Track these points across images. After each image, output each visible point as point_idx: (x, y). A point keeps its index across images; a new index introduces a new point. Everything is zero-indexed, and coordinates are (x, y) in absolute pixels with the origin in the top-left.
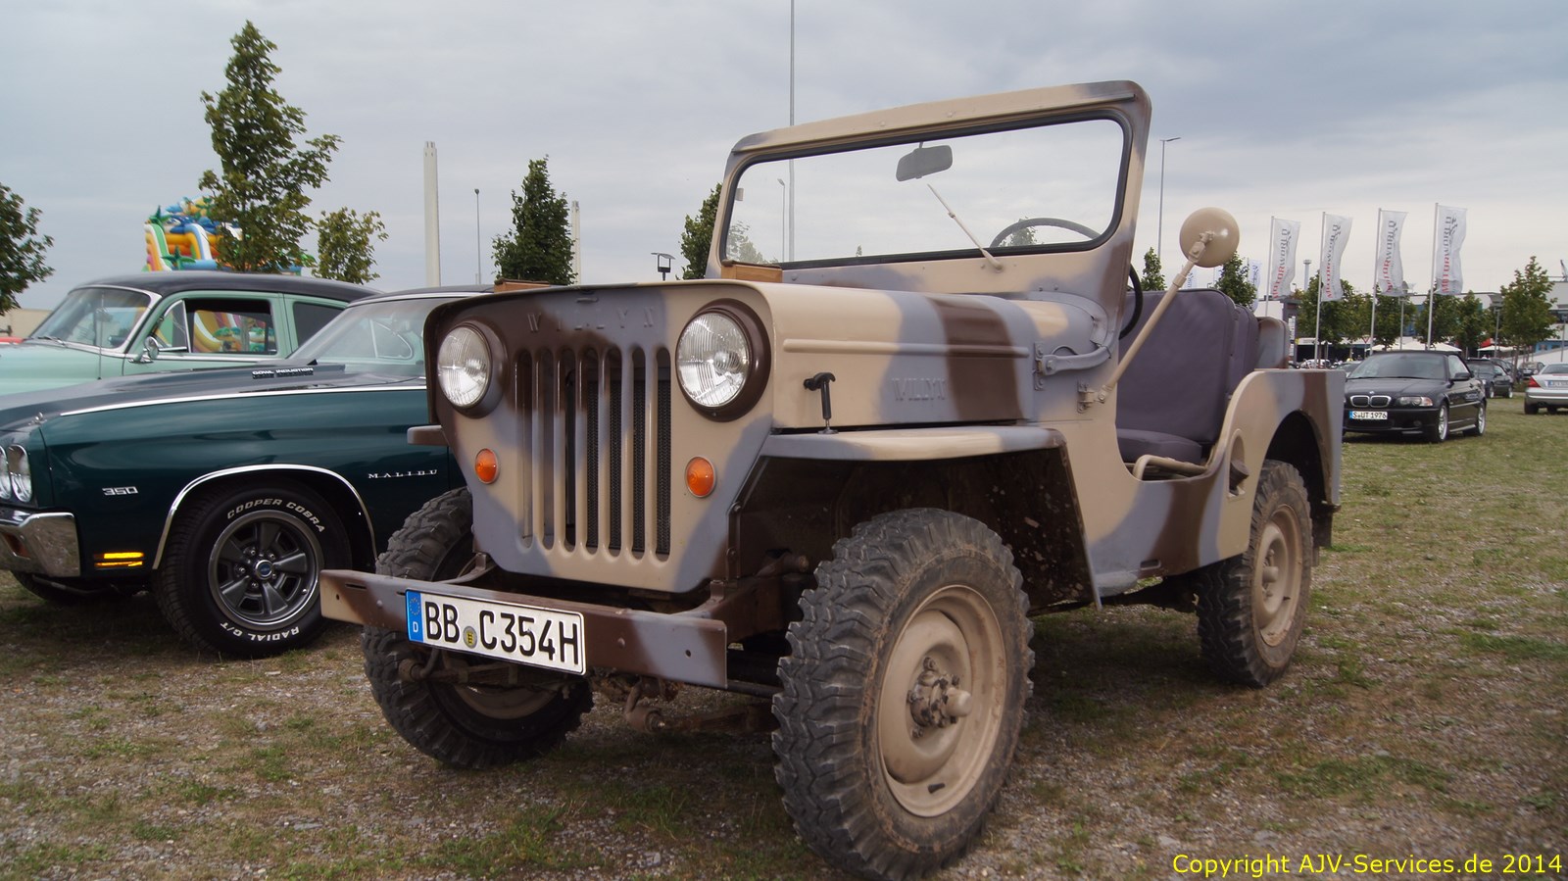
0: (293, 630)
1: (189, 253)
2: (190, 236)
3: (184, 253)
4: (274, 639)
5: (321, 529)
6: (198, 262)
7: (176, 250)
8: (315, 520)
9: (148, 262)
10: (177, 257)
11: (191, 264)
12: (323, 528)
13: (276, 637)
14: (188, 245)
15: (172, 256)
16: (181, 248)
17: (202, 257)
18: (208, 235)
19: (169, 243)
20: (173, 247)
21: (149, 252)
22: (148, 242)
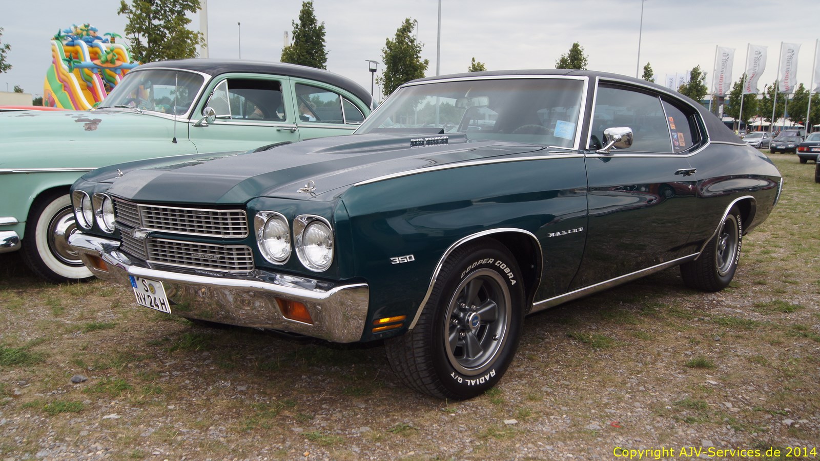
0: (491, 373)
1: (77, 58)
2: (78, 48)
3: (75, 58)
4: (481, 382)
5: (514, 282)
6: (83, 63)
7: (71, 56)
8: (511, 275)
9: (53, 63)
10: (70, 59)
11: (79, 64)
12: (515, 282)
13: (482, 380)
14: (77, 53)
15: (68, 59)
16: (73, 55)
17: (85, 60)
18: (88, 47)
19: (65, 51)
20: (69, 54)
21: (54, 57)
22: (53, 51)
